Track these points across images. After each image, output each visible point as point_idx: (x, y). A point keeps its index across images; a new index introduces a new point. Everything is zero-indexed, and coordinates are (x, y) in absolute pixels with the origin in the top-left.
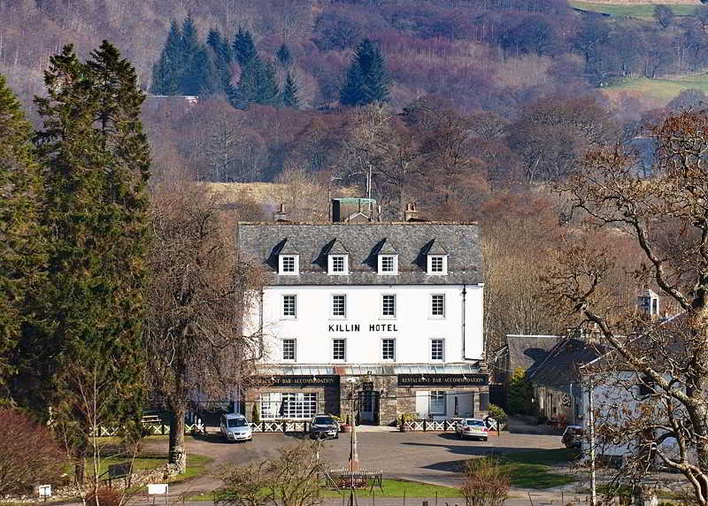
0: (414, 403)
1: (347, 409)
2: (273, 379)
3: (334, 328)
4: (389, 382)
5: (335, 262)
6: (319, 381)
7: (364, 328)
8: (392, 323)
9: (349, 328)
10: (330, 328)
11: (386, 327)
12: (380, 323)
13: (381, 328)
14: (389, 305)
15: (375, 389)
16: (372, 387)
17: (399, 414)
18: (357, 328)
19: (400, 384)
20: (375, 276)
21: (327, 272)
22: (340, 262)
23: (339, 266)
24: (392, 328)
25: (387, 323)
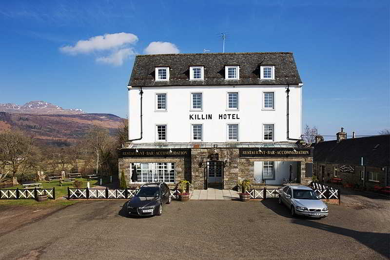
0: (253, 170)
1: (198, 175)
2: (137, 151)
3: (194, 117)
4: (232, 154)
5: (195, 72)
6: (175, 153)
7: (215, 117)
8: (236, 113)
9: (204, 117)
10: (191, 117)
11: (231, 116)
12: (227, 113)
13: (228, 116)
14: (234, 101)
15: (220, 160)
16: (217, 158)
17: (241, 180)
18: (210, 117)
19: (241, 155)
20: (223, 81)
21: (189, 78)
22: (198, 72)
23: (197, 75)
24: (235, 116)
25: (232, 113)
